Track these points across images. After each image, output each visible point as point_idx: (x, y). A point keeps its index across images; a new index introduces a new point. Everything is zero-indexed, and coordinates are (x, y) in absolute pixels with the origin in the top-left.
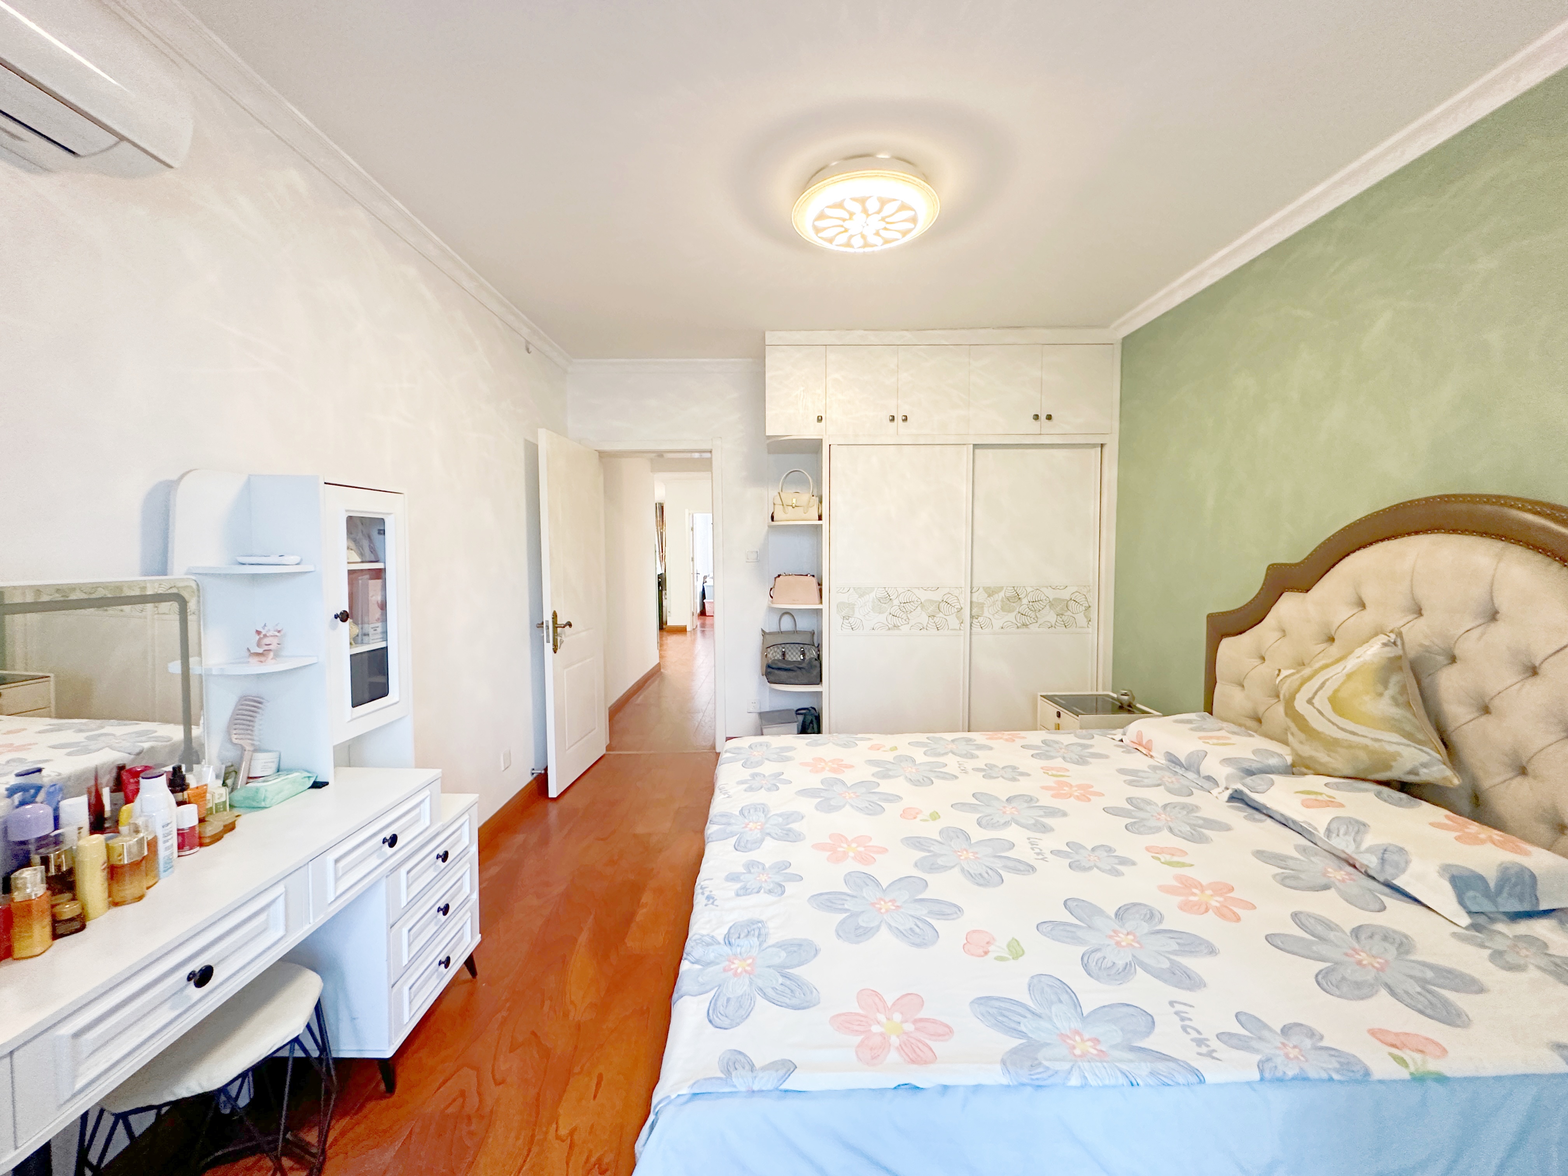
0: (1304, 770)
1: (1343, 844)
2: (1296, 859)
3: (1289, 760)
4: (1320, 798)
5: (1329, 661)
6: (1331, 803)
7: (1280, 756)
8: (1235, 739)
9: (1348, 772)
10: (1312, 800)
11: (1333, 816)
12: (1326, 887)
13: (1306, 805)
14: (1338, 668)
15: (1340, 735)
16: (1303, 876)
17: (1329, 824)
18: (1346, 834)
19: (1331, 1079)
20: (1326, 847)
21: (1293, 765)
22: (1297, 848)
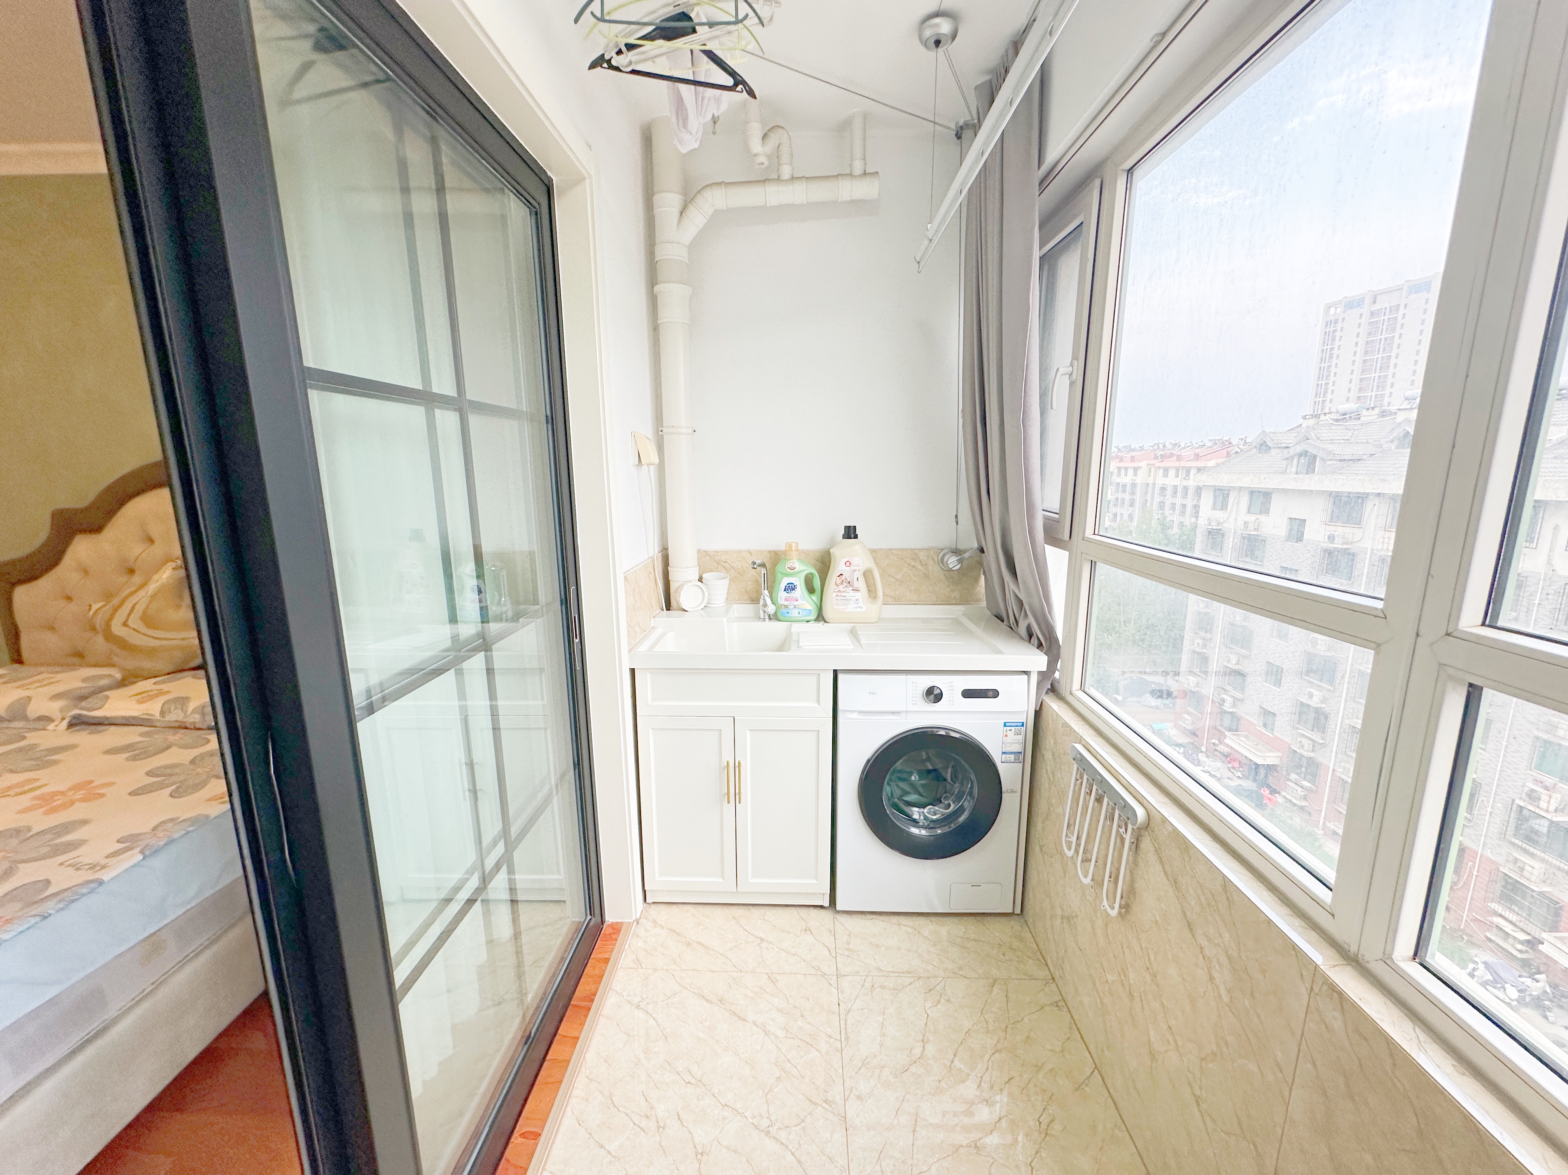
0: (134, 680)
1: (175, 716)
2: (142, 742)
3: (118, 676)
4: (151, 693)
5: (133, 589)
6: (161, 693)
7: (110, 676)
8: (59, 676)
9: (170, 668)
10: (145, 697)
11: (163, 702)
12: (168, 747)
13: (140, 702)
14: (142, 593)
15: (157, 643)
16: (151, 748)
17: (162, 708)
18: (176, 708)
19: (188, 832)
20: (164, 725)
21: (123, 680)
22: (142, 735)
